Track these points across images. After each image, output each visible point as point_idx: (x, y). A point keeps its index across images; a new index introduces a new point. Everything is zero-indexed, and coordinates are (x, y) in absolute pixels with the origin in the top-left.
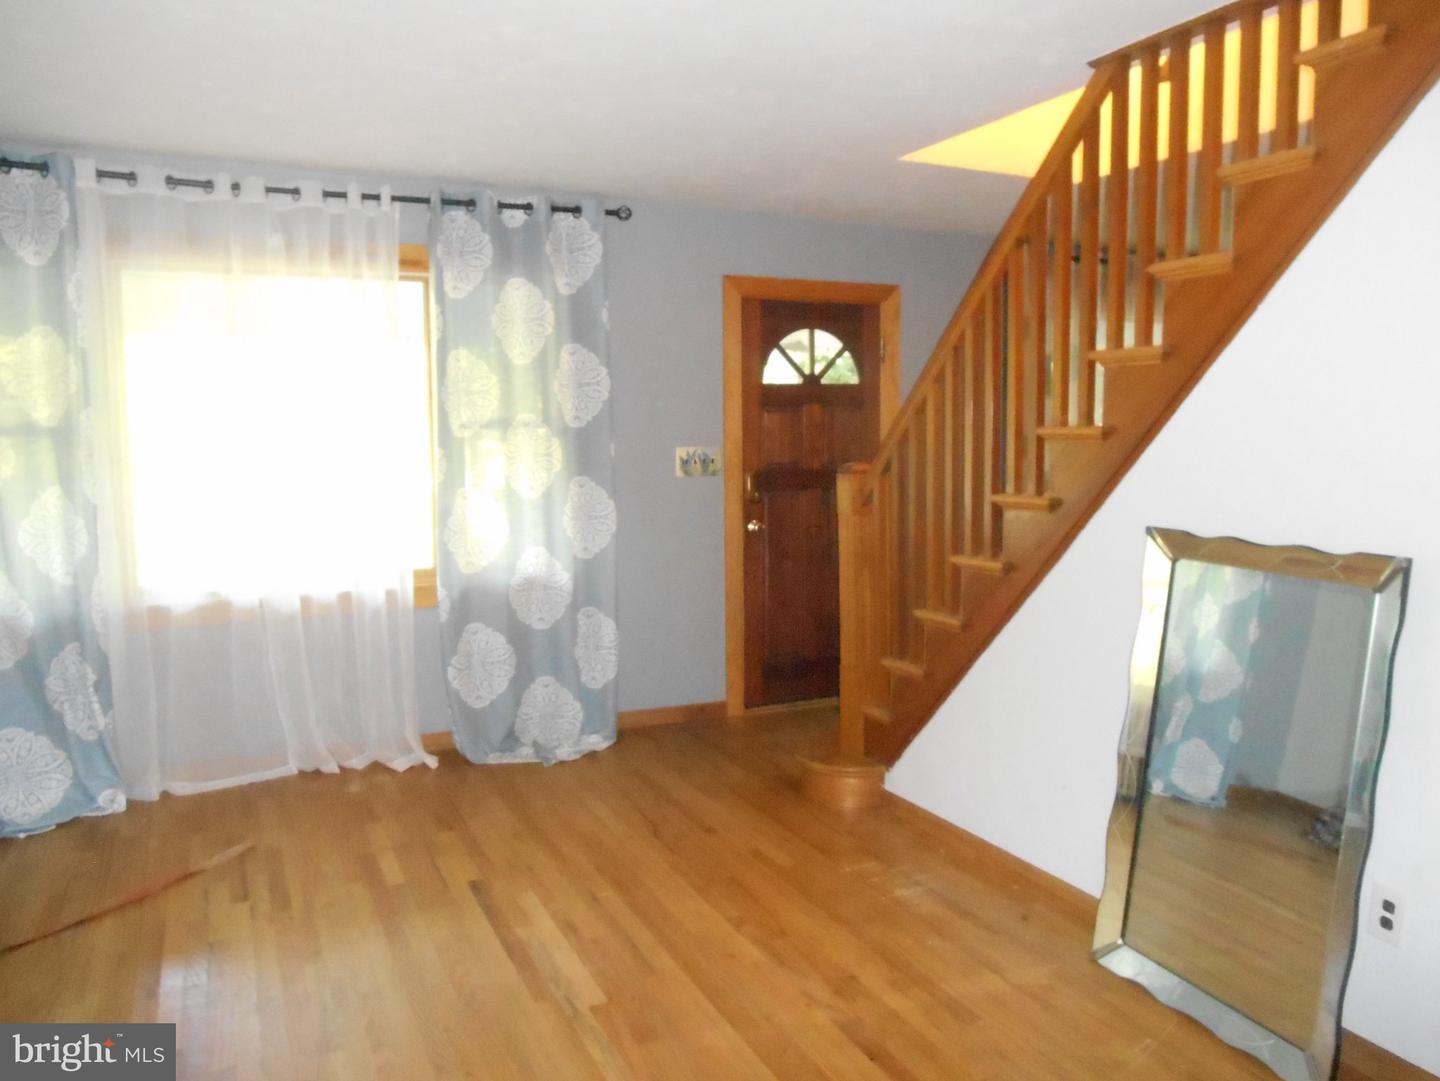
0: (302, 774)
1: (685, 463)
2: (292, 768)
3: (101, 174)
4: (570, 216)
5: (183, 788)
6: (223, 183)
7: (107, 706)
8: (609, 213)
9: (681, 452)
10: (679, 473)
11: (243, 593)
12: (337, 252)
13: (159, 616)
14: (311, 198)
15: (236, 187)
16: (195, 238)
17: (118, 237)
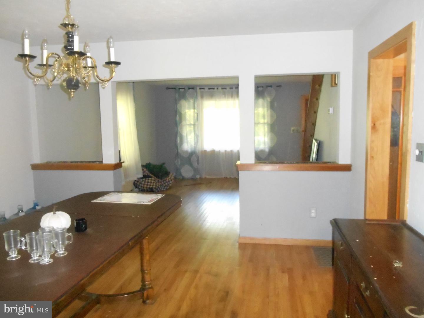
0: (225, 178)
1: (293, 130)
2: (223, 177)
3: (200, 89)
4: (270, 88)
5: (207, 177)
6: (216, 88)
7: (198, 164)
8: (277, 86)
9: (292, 128)
10: (292, 132)
11: (217, 149)
12: (232, 97)
13: (205, 151)
14: (228, 88)
15: (217, 89)
16: (212, 96)
17: (202, 97)
